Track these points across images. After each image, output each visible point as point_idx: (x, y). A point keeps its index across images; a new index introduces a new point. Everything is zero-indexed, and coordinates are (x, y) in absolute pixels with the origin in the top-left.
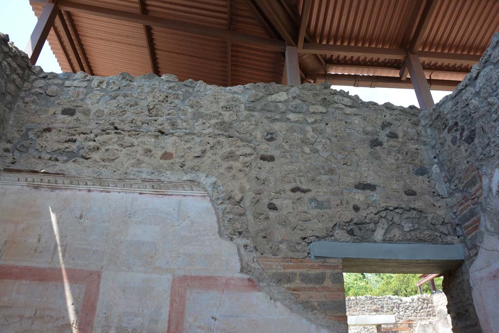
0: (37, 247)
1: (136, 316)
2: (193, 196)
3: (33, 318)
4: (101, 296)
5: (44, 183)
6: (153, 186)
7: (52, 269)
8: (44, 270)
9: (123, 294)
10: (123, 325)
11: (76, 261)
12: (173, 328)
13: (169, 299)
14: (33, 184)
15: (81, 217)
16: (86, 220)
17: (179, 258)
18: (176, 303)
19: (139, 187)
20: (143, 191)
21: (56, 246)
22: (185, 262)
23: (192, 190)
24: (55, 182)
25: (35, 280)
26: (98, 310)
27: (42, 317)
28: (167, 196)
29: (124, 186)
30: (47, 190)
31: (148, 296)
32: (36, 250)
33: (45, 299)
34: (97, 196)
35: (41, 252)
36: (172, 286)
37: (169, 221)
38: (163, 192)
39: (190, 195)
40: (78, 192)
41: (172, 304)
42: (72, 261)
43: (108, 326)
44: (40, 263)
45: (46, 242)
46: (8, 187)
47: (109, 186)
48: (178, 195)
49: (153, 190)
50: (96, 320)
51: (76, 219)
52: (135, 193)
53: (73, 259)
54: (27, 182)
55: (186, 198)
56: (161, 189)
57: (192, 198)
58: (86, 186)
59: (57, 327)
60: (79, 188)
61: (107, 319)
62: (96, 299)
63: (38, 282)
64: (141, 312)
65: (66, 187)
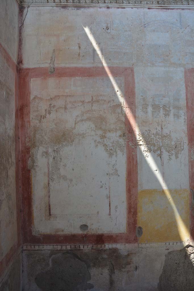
0: (80, 52)
1: (164, 97)
2: (189, 9)
3: (92, 102)
4: (137, 85)
5: (69, 3)
6: (158, 2)
7: (95, 67)
8: (90, 68)
9: (152, 82)
10: (156, 103)
11: (112, 61)
12: (189, 104)
13: (184, 84)
14: (61, 5)
15: (107, 28)
16: (112, 30)
17: (187, 56)
18: (190, 87)
19: (147, 4)
20: (151, 6)
21: (94, 50)
22: (191, 58)
23: (189, 5)
24: (78, 2)
25: (85, 76)
26: (136, 94)
27: (98, 101)
28: (170, 10)
29: (135, 2)
30: (73, 8)
31: (170, 83)
32: (79, 55)
33: (96, 89)
34: (115, 12)
35: (84, 56)
36: (185, 75)
37: (174, 29)
38: (166, 7)
39: (187, 9)
40: (99, 9)
41: (187, 88)
42: (109, 61)
43: (146, 104)
44: (86, 63)
45: (85, 48)
46: (41, 8)
47: (123, 3)
48: (177, 9)
49: (158, 5)
50: (137, 101)
51: (104, 30)
52: (145, 8)
53: (110, 60)
54: (55, 3)
55: (185, 11)
56: (164, 4)
57: (188, 10)
58: (105, 4)
59: (111, 107)
60: (99, 6)
61: (144, 99)
62: (134, 87)
63: (88, 77)
64: (167, 94)
65: (89, 6)
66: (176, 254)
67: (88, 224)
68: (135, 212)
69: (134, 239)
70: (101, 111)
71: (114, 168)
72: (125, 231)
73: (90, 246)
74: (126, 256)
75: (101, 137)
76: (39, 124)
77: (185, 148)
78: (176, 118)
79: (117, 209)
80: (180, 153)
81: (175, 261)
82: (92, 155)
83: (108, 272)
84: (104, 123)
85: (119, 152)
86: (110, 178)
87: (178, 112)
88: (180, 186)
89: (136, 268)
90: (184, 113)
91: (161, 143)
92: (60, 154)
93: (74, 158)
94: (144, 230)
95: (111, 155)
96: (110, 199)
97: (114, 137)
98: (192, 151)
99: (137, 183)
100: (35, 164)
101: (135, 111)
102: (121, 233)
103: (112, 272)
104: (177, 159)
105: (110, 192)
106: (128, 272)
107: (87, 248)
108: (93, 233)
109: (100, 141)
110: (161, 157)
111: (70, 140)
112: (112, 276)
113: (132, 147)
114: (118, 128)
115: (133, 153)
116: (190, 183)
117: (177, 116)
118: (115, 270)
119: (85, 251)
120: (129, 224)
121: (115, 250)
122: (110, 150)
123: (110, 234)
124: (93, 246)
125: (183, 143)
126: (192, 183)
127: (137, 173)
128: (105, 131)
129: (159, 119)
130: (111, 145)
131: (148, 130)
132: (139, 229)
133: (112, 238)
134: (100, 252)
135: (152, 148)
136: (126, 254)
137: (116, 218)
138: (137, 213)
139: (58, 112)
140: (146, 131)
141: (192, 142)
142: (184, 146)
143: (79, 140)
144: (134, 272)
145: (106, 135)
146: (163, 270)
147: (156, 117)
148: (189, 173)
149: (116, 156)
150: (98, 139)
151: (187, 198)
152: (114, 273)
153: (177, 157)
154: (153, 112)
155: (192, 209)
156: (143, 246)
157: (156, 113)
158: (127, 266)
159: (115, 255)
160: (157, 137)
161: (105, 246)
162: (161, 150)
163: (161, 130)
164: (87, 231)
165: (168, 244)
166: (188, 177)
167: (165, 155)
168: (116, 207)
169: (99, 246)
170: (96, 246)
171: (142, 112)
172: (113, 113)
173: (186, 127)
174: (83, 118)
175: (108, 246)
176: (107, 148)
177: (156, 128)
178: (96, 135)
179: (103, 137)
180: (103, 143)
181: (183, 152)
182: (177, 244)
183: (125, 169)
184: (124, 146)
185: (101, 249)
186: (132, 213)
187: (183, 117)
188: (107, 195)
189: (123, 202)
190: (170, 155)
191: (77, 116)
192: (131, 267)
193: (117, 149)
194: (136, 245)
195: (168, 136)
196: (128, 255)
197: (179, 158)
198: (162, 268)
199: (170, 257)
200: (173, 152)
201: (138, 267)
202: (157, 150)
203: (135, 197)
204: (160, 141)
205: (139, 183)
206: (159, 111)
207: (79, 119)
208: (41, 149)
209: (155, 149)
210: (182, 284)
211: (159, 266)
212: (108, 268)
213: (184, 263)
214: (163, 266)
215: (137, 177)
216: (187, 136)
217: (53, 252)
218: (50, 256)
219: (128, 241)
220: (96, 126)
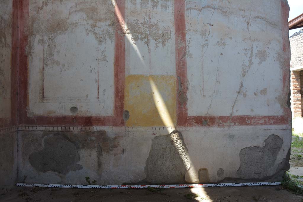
66: (163, 139)
67: (78, 107)
68: (122, 96)
69: (121, 122)
70: (93, 2)
71: (102, 54)
72: (113, 114)
73: (79, 128)
74: (113, 138)
75: (92, 26)
76: (37, 15)
77: (172, 37)
78: (163, 9)
79: (105, 93)
80: (167, 41)
81: (161, 146)
82: (83, 42)
83: (96, 154)
84: (95, 13)
85: (108, 39)
86: (99, 64)
87: (166, 4)
88: (167, 72)
89: (123, 151)
90: (172, 5)
91: (148, 32)
92: (54, 41)
93: (67, 45)
94: (130, 114)
95: (100, 42)
96: (98, 83)
97: (104, 25)
98: (179, 40)
99: (125, 68)
100: (32, 51)
101: (124, 2)
102: (108, 116)
103: (100, 154)
104: (164, 47)
105: (98, 77)
106: (115, 155)
107: (76, 130)
108: (82, 115)
109: (91, 29)
110: (148, 45)
111: (63, 29)
112: (100, 158)
113: (121, 35)
114: (108, 18)
115: (121, 41)
116: (176, 70)
117: (165, 7)
118: (103, 153)
119: (75, 133)
120: (116, 108)
121: (103, 133)
122: (100, 37)
123: (98, 116)
124: (82, 128)
125: (170, 32)
126: (178, 70)
127: (124, 59)
128: (96, 21)
129: (147, 9)
130: (101, 33)
131: (137, 20)
132: (126, 113)
133: (100, 121)
134: (88, 133)
135: (139, 36)
136: (113, 137)
137: (104, 101)
138: (124, 97)
139: (54, 4)
140: (134, 20)
141: (179, 31)
142: (171, 35)
143: (72, 29)
144: (122, 155)
145: (96, 24)
146: (149, 154)
147: (144, 8)
148: (176, 60)
149: (105, 43)
150: (89, 28)
151: (174, 85)
152: (102, 155)
153: (164, 45)
154: (141, 3)
155: (179, 95)
156: (130, 129)
157: (144, 4)
158: (114, 149)
159: (102, 137)
160: (145, 26)
161: (93, 128)
162: (148, 38)
163: (148, 20)
164: (77, 113)
165: (154, 128)
166: (175, 64)
167: (152, 42)
168: (104, 91)
169: (88, 128)
170: (85, 128)
171: (131, 4)
172: (103, 5)
173: (174, 16)
174: (76, 9)
175: (96, 128)
176: (97, 36)
177: (144, 18)
178: (88, 24)
179: (94, 26)
180: (93, 31)
181: (170, 40)
182: (163, 129)
183: (114, 56)
184: (113, 35)
185: (89, 131)
186: (119, 97)
187: (171, 8)
188: (96, 79)
189: (111, 86)
190: (157, 42)
191: (71, 7)
192: (118, 150)
193: (106, 37)
194: (123, 128)
195: (156, 26)
196: (116, 138)
197: (166, 46)
198: (149, 153)
199: (156, 142)
200: (160, 40)
201: (126, 150)
202: (145, 38)
203: (123, 82)
204: (148, 30)
205: (126, 68)
206: (148, 3)
207: (72, 10)
208: (38, 37)
209: (143, 37)
210: (169, 168)
211: (145, 150)
212: (96, 150)
213: (171, 148)
214: (149, 151)
215: (124, 62)
216: (174, 25)
217: (46, 133)
218: (43, 137)
219: (115, 124)
220: (88, 16)
